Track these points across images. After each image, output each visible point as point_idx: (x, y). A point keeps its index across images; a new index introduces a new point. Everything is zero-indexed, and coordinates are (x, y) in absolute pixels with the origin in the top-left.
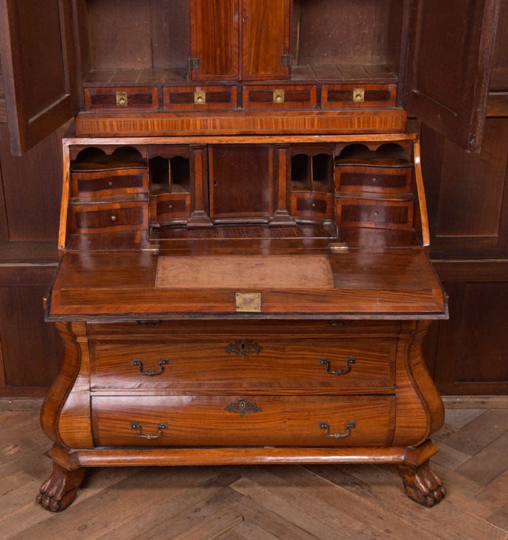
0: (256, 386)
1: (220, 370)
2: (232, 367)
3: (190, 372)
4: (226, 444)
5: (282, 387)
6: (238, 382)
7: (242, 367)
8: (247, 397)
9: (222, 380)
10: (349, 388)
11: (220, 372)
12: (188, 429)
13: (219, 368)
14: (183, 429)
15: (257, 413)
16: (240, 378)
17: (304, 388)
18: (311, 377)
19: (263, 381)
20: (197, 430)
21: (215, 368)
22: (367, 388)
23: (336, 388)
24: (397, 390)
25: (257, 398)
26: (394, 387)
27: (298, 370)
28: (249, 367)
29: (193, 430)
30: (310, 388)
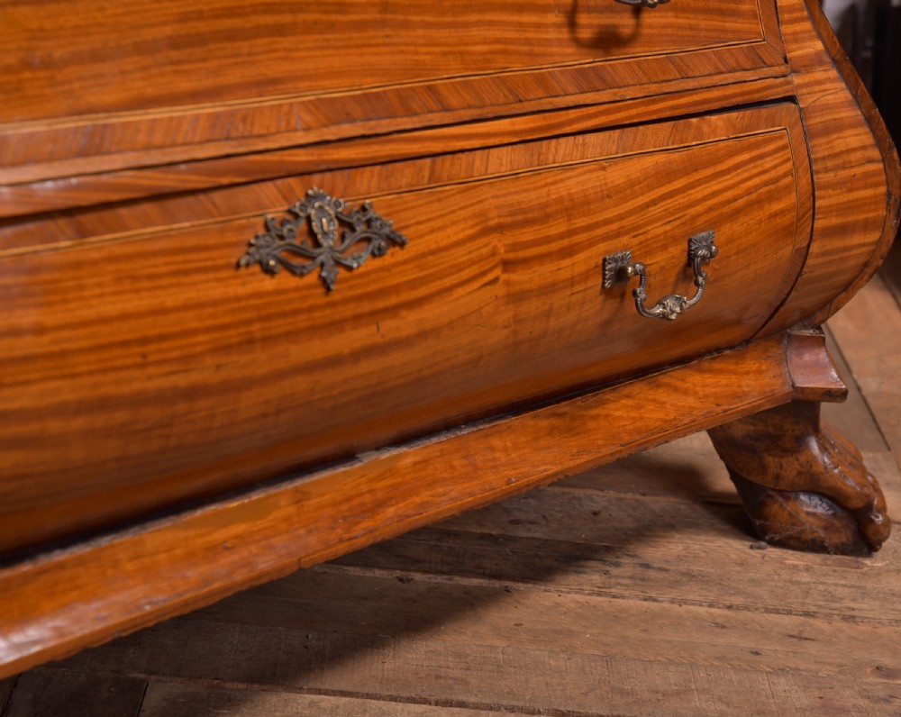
0: (351, 120)
1: (175, 43)
2: (227, 23)
3: (27, 65)
4: (245, 471)
5: (447, 109)
6: (270, 101)
7: (269, 19)
8: (328, 175)
9: (195, 96)
10: (667, 88)
11: (174, 55)
12: (77, 423)
13: (169, 30)
14: (54, 426)
15: (388, 259)
16: (274, 82)
17: (528, 107)
18: (537, 49)
19: (372, 85)
20: (120, 416)
21: (148, 34)
22: (717, 79)
23: (629, 93)
24: (797, 80)
25: (367, 181)
26: (783, 69)
27: (488, 17)
28: (301, 17)
29: (101, 420)
30: (547, 103)
